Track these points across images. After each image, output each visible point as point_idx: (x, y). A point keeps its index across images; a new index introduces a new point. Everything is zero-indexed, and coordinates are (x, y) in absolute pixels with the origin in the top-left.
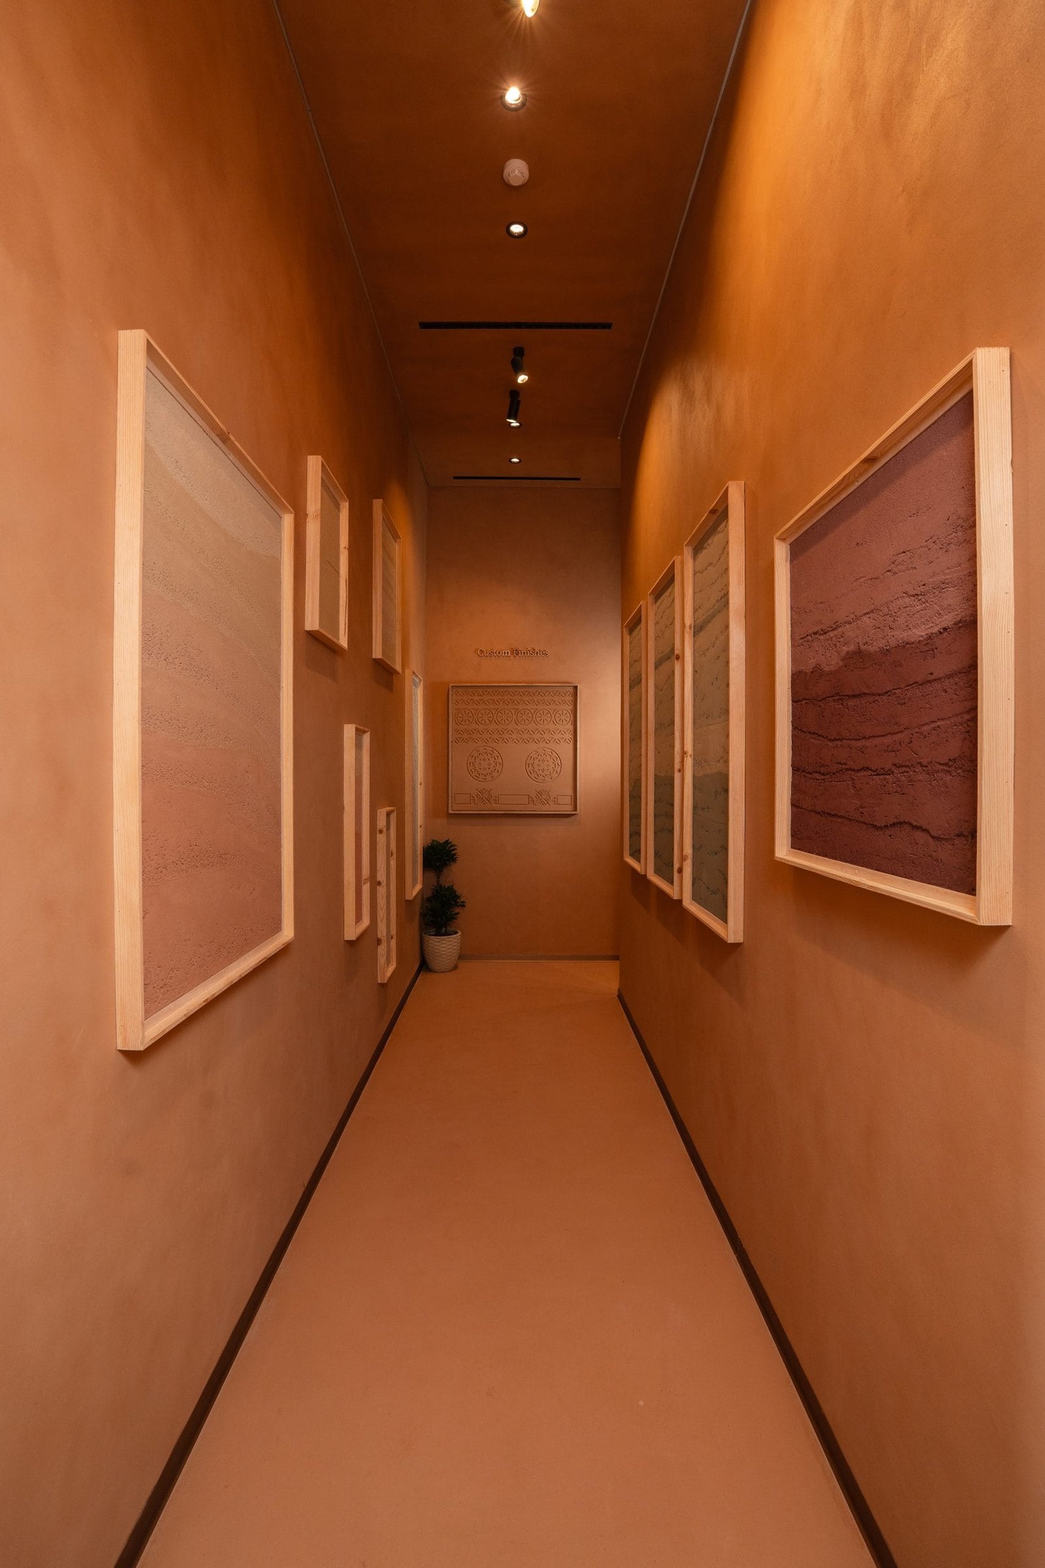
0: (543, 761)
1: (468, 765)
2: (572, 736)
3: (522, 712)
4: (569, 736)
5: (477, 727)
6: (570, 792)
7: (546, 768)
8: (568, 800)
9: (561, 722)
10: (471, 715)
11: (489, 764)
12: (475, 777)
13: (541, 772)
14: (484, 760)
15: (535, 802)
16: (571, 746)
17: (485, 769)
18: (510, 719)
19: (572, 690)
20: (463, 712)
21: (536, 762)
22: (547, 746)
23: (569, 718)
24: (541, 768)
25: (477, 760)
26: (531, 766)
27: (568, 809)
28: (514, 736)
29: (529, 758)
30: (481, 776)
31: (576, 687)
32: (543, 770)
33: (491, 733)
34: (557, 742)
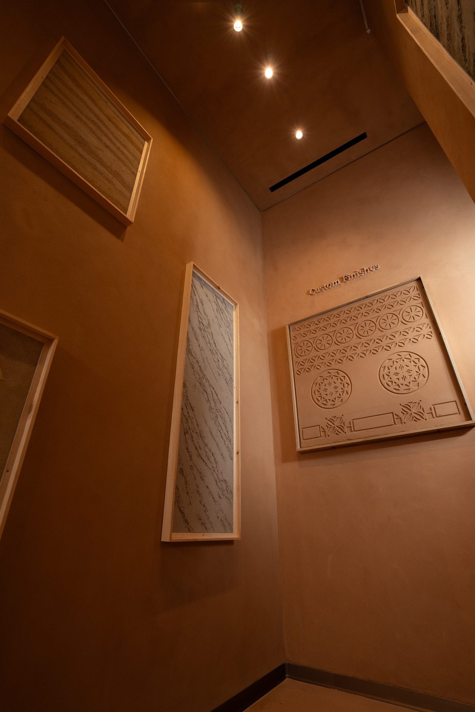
0: (401, 367)
1: (313, 394)
2: (432, 330)
3: (363, 325)
4: (428, 329)
5: (317, 353)
6: (451, 395)
7: (407, 375)
8: (453, 408)
9: (412, 319)
10: (309, 344)
11: (336, 387)
12: (323, 406)
13: (401, 381)
14: (330, 384)
15: (404, 420)
16: (434, 341)
17: (332, 394)
18: (351, 336)
19: (414, 284)
20: (302, 345)
21: (393, 370)
22: (401, 349)
23: (422, 313)
24: (400, 376)
25: (323, 387)
26: (386, 377)
27: (458, 421)
28: (359, 351)
29: (382, 369)
30: (330, 403)
31: (419, 280)
32: (404, 378)
33: (333, 355)
34: (415, 341)
